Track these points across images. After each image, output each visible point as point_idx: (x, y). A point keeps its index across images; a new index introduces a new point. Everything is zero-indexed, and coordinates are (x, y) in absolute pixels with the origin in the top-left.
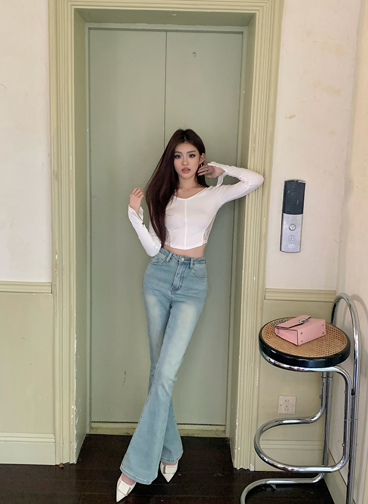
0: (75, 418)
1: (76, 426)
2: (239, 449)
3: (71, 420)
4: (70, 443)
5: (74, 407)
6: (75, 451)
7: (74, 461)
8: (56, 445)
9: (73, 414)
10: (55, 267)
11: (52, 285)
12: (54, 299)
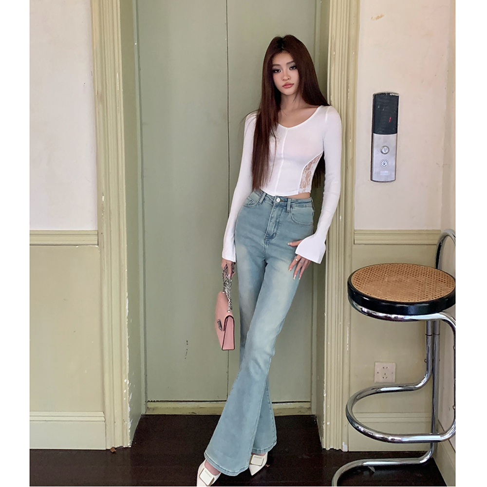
0: (128, 393)
1: (130, 403)
2: (328, 423)
3: (124, 395)
4: (123, 421)
5: (126, 381)
6: (129, 431)
7: (128, 444)
8: (106, 425)
9: (126, 389)
10: (102, 211)
11: (99, 234)
12: (101, 253)
